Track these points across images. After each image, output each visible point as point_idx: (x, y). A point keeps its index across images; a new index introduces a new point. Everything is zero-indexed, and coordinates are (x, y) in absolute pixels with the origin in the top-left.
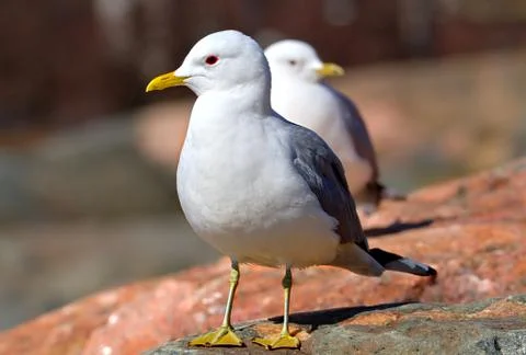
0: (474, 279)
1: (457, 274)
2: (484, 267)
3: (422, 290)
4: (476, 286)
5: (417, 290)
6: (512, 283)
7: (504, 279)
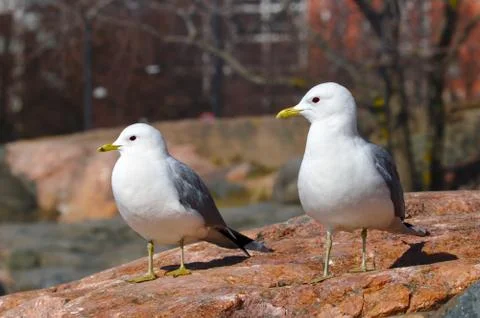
0: (270, 306)
1: (257, 302)
2: (277, 298)
3: (232, 312)
4: (271, 311)
5: (228, 312)
6: (297, 310)
7: (292, 306)
